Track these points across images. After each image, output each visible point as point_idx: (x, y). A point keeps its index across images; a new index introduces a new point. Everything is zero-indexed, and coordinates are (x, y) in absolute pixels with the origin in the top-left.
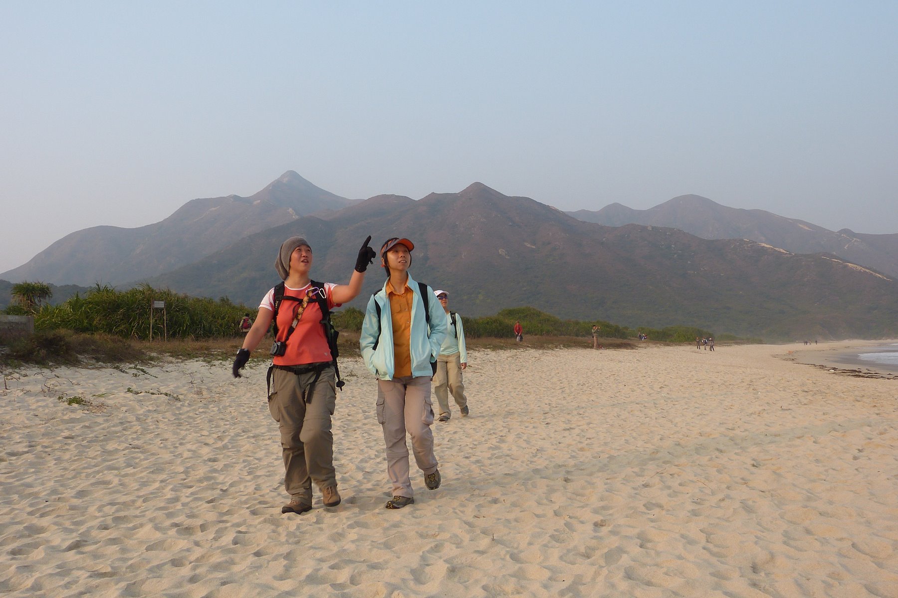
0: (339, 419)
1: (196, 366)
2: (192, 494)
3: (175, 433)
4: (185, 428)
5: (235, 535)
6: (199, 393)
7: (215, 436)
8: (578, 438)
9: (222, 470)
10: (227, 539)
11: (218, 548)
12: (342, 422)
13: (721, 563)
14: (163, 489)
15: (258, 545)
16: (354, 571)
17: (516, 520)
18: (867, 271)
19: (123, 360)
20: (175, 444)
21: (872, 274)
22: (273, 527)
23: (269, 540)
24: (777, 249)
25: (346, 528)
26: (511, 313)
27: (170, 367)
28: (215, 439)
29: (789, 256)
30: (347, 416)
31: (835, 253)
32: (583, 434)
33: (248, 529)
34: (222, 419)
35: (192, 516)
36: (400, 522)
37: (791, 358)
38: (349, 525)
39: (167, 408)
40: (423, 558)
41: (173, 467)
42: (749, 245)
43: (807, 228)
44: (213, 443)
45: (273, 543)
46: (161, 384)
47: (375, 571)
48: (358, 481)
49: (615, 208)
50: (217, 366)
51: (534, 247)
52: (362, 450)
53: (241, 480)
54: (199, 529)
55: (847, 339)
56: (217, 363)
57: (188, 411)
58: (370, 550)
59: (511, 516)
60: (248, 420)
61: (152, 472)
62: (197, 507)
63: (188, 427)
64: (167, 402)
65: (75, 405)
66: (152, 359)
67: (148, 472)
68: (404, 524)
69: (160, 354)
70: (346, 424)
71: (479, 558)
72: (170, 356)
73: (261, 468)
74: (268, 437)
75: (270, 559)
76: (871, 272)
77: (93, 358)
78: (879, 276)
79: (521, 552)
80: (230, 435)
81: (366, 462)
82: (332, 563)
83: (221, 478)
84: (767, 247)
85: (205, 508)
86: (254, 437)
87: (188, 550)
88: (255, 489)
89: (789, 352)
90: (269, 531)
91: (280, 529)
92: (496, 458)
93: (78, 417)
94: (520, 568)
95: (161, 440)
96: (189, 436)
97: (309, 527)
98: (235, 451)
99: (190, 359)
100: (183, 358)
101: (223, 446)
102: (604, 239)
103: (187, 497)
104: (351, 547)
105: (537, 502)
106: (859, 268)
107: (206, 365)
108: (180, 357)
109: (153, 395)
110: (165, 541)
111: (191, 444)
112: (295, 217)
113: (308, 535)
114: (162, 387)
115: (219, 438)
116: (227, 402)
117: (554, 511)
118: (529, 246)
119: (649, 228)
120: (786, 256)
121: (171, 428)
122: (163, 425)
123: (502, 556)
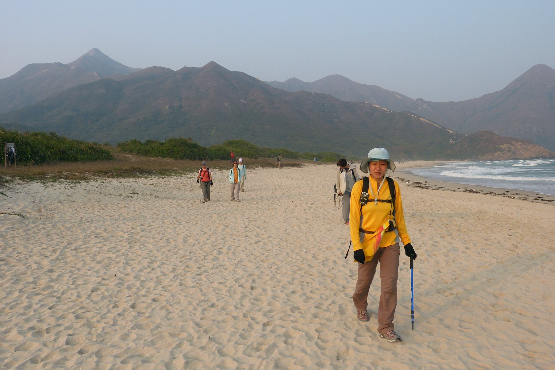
0: (127, 232)
1: (36, 186)
2: (40, 301)
3: (26, 247)
4: (32, 242)
5: (66, 337)
6: (39, 211)
7: (51, 249)
8: (261, 251)
9: (56, 280)
10: (62, 340)
11: (58, 348)
12: (128, 235)
13: (322, 354)
14: (22, 297)
15: (80, 345)
16: (134, 366)
17: (223, 321)
18: (430, 122)
20: (26, 256)
21: (432, 124)
22: (88, 329)
23: (87, 341)
24: (383, 108)
25: (130, 330)
26: (231, 143)
27: (19, 188)
28: (51, 252)
29: (389, 112)
30: (131, 229)
31: (413, 112)
32: (265, 246)
33: (74, 332)
34: (55, 233)
35: (40, 321)
36: (160, 324)
38: (131, 327)
39: (19, 226)
40: (172, 353)
41: (26, 278)
42: (368, 105)
43: (400, 97)
44: (50, 256)
45: (89, 344)
46: (14, 204)
47: (146, 364)
48: (137, 289)
49: (294, 81)
50: (50, 186)
51: (246, 102)
52: (140, 261)
53: (69, 288)
54: (45, 332)
55: (417, 160)
56: (49, 184)
57: (33, 227)
58: (143, 347)
59: (220, 318)
60: (71, 234)
61: (13, 283)
62: (43, 312)
63: (33, 241)
64: (19, 220)
66: (7, 182)
67: (11, 282)
68: (162, 325)
69: (12, 178)
70: (130, 237)
71: (202, 353)
72: (19, 179)
73: (80, 277)
74: (83, 250)
75: (87, 356)
76: (432, 123)
78: (436, 125)
79: (224, 347)
80: (60, 248)
81: (142, 271)
82: (122, 359)
83: (56, 287)
84: (377, 107)
85: (48, 313)
86: (75, 249)
87: (40, 350)
88: (78, 296)
90: (86, 333)
91: (93, 331)
92: (215, 268)
94: (223, 361)
95: (17, 253)
96: (35, 249)
97: (109, 329)
98: (63, 262)
99: (32, 181)
100: (28, 181)
101: (56, 258)
102: (287, 99)
103: (37, 304)
104: (132, 345)
105: (235, 307)
106: (426, 121)
107: (43, 186)
108: (26, 179)
109: (10, 215)
110: (26, 343)
111: (36, 257)
112: (98, 78)
113: (109, 335)
114: (15, 207)
115: (53, 251)
116: (57, 218)
117: (243, 314)
118: (243, 101)
119: (313, 94)
120: (387, 112)
121: (23, 243)
122: (18, 240)
123: (214, 351)
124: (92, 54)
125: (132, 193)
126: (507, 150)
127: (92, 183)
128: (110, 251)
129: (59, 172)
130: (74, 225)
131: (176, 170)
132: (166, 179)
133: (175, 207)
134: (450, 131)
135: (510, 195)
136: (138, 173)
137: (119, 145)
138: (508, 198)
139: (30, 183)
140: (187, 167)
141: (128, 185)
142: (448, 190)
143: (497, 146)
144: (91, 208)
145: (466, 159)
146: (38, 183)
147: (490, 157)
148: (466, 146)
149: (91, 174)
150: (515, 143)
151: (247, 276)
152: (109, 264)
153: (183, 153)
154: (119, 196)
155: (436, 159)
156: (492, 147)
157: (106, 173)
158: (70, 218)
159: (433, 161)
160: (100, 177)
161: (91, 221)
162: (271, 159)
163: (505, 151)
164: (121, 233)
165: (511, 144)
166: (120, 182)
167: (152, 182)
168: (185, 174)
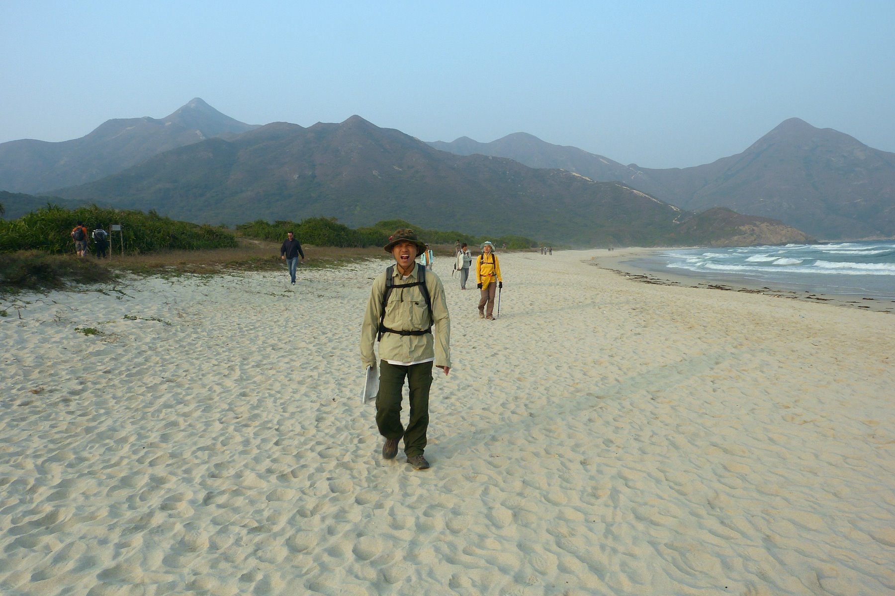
0: (310, 343)
1: (156, 282)
2: (256, 434)
3: (191, 363)
4: (194, 357)
5: (326, 482)
7: (225, 365)
8: (508, 366)
9: (259, 406)
10: (323, 486)
11: (324, 496)
12: (314, 346)
13: (688, 501)
14: (227, 429)
15: (352, 493)
16: (444, 519)
17: (523, 459)
18: (647, 196)
19: (97, 280)
20: (198, 376)
22: (348, 472)
23: (358, 488)
24: (584, 177)
26: (385, 225)
27: (138, 285)
28: (227, 369)
29: (592, 183)
30: (313, 339)
31: (624, 182)
32: (508, 361)
33: (332, 475)
34: (218, 345)
35: (274, 460)
37: (594, 263)
39: (166, 335)
40: (484, 502)
41: (217, 404)
42: (564, 174)
43: (606, 162)
44: (229, 374)
45: (362, 491)
47: (459, 517)
49: (464, 141)
50: (175, 283)
51: (401, 170)
53: (284, 418)
54: (291, 475)
55: (631, 246)
56: (174, 279)
57: (184, 337)
58: (440, 494)
59: (516, 455)
60: (238, 346)
61: (205, 411)
62: (270, 449)
64: (163, 328)
65: (91, 336)
66: (118, 276)
67: (201, 410)
69: (123, 272)
70: (319, 349)
71: (523, 501)
72: (132, 273)
73: (288, 403)
74: (268, 367)
75: (371, 508)
76: (650, 197)
77: (74, 280)
78: (655, 200)
79: (548, 493)
80: (236, 365)
82: (423, 511)
83: (265, 415)
84: (576, 176)
85: (277, 451)
86: (257, 366)
87: (301, 499)
88: (302, 428)
89: (593, 258)
90: (348, 476)
91: (356, 473)
93: (102, 349)
94: (560, 511)
95: (184, 372)
96: (203, 365)
98: (253, 383)
99: (150, 276)
100: (144, 275)
101: (240, 378)
102: (456, 165)
103: (254, 438)
104: (422, 491)
105: (526, 441)
106: (641, 194)
107: (166, 282)
108: (141, 274)
109: (147, 321)
110: (276, 490)
111: (212, 376)
112: (203, 138)
113: (380, 478)
114: (145, 310)
115: (230, 368)
116: (207, 323)
117: (544, 449)
118: (397, 168)
119: (490, 158)
120: (590, 183)
121: (184, 357)
122: (174, 353)
123: (539, 498)
124: (193, 105)
125: (285, 291)
126: (748, 232)
127: (228, 278)
128: (306, 368)
129: (181, 263)
130: (235, 333)
131: (328, 260)
132: (320, 272)
133: (351, 310)
134: (673, 207)
135: (771, 293)
136: (282, 265)
137: (239, 228)
138: (772, 297)
139: (147, 278)
140: (341, 256)
141: (274, 280)
142: (686, 286)
143: (736, 228)
144: (244, 311)
145: (695, 245)
146: (158, 278)
147: (727, 242)
148: (695, 227)
149: (222, 266)
150: (759, 223)
151: (513, 399)
152: (316, 385)
153: (327, 238)
154: (271, 295)
155: (655, 245)
156: (729, 229)
157: (241, 264)
158: (223, 324)
159: (650, 247)
160: (235, 270)
161: (254, 328)
162: (439, 245)
163: (747, 235)
164: (303, 345)
165: (755, 225)
166: (264, 277)
167: (305, 276)
168: (342, 266)
